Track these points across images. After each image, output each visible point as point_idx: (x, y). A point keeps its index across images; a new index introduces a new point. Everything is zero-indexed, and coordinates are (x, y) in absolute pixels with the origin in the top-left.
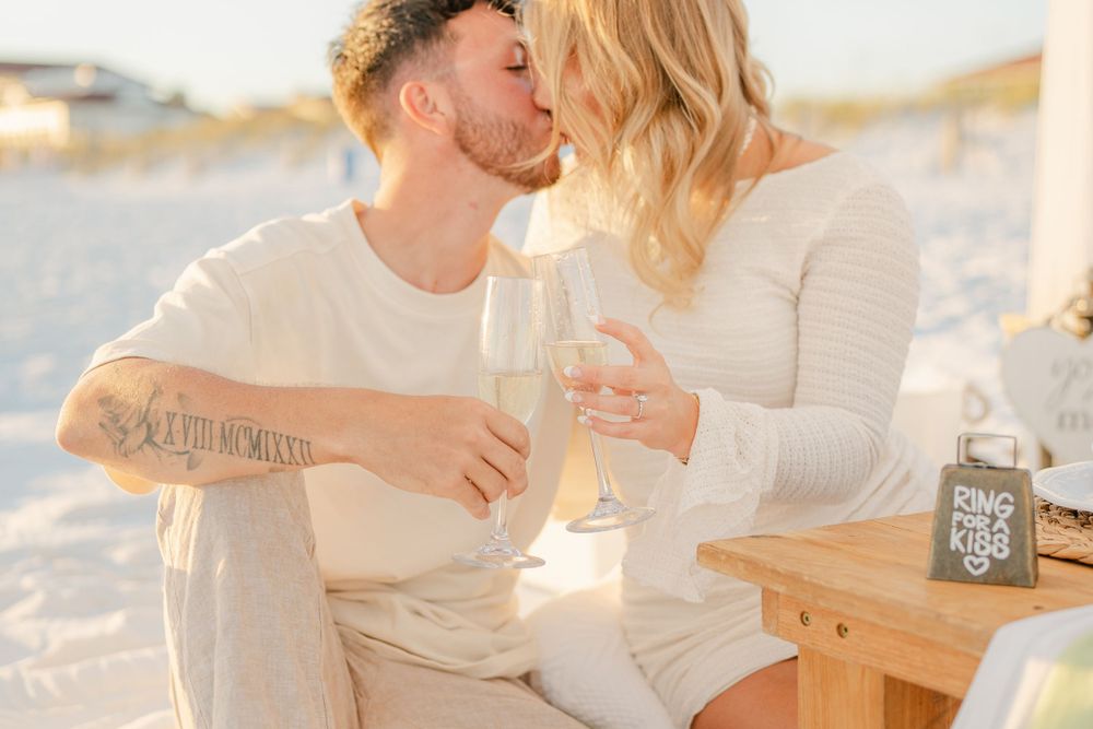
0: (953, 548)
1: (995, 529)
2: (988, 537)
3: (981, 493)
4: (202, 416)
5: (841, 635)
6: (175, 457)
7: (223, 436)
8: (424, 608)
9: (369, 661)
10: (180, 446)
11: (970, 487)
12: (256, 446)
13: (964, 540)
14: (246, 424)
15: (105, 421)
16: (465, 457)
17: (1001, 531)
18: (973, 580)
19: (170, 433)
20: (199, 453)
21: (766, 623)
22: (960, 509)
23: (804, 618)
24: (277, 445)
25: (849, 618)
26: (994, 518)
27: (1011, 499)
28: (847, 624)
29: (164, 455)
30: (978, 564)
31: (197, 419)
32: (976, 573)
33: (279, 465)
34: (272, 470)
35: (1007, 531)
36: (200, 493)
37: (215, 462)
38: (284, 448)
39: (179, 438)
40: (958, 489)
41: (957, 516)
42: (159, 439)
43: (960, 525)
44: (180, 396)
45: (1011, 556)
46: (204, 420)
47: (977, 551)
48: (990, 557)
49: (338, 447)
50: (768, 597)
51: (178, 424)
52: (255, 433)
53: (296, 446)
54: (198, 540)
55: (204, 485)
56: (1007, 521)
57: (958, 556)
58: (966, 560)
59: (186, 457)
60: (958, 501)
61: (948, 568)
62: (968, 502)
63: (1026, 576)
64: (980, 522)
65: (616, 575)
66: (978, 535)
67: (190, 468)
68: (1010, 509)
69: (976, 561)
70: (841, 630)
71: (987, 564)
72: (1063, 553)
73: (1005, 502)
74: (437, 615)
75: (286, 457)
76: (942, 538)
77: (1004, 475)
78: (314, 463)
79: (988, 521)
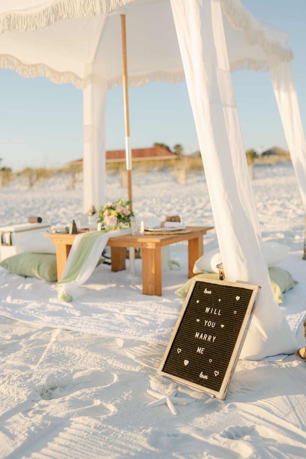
23: (57, 241)
25: (62, 239)
50: (53, 238)
70: (61, 241)
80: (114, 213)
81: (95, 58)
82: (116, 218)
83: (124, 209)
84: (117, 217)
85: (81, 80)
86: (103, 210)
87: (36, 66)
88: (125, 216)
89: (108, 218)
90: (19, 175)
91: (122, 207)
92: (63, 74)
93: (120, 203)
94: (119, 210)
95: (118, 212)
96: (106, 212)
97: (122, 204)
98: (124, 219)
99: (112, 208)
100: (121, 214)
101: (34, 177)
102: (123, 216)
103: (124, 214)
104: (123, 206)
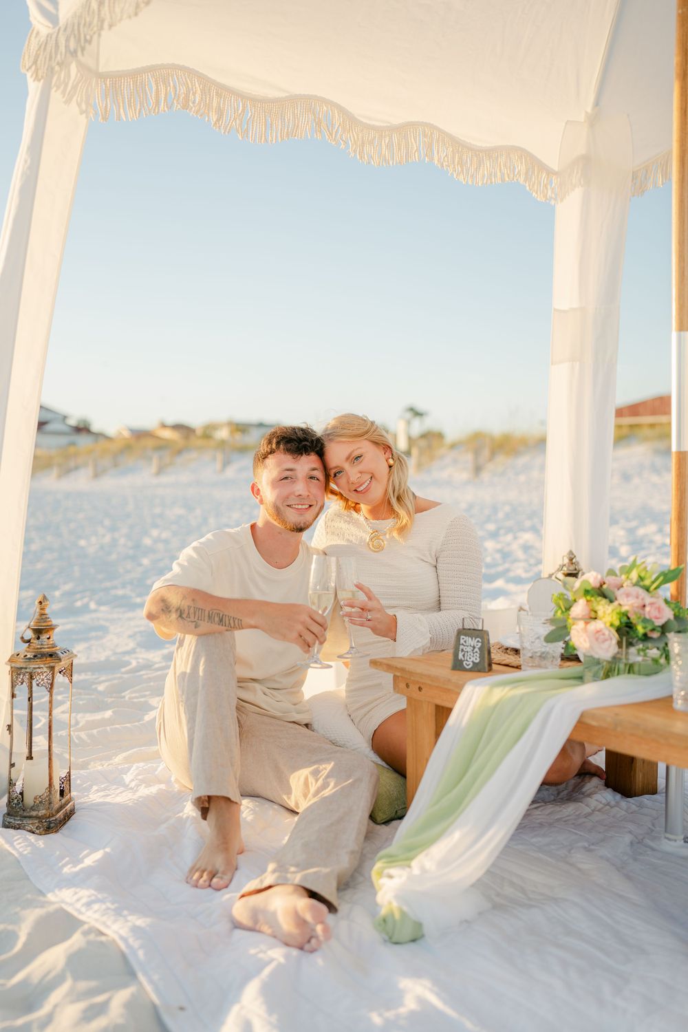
0: (460, 658)
1: (475, 651)
2: (472, 654)
3: (470, 639)
4: (201, 607)
5: (420, 691)
6: (190, 623)
7: (209, 616)
8: (267, 691)
9: (243, 713)
10: (192, 619)
11: (466, 636)
12: (221, 620)
13: (464, 656)
14: (217, 611)
15: (164, 608)
16: (300, 627)
17: (476, 652)
18: (466, 670)
19: (189, 613)
20: (199, 622)
21: (394, 689)
22: (463, 644)
23: (407, 686)
24: (229, 620)
25: (423, 684)
26: (474, 647)
27: (480, 641)
28: (422, 686)
29: (186, 622)
30: (468, 664)
31: (199, 609)
32: (467, 667)
33: (230, 628)
34: (227, 630)
35: (479, 652)
36: (197, 637)
37: (205, 626)
38: (232, 622)
39: (192, 616)
40: (462, 637)
41: (461, 647)
42: (184, 616)
43: (462, 650)
44: (193, 600)
45: (480, 661)
46: (202, 610)
47: (468, 659)
48: (473, 662)
49: (252, 622)
50: (395, 678)
51: (192, 610)
52: (221, 616)
53: (236, 621)
54: (194, 653)
55: (200, 635)
56: (479, 649)
57: (461, 661)
58: (464, 663)
59: (194, 623)
60: (462, 641)
61: (458, 665)
62: (465, 642)
63: (484, 668)
64: (469, 649)
65: (343, 687)
66: (469, 654)
67: (196, 627)
68: (480, 644)
69: (468, 663)
70: (420, 689)
71: (471, 663)
72: (504, 663)
73: (478, 641)
74: (272, 694)
75: (232, 625)
76: (456, 655)
77: (478, 632)
78: (243, 628)
79: (472, 648)
80: (608, 614)
81: (597, 104)
82: (616, 637)
83: (648, 600)
84: (618, 630)
85: (550, 172)
86: (571, 596)
87: (403, 129)
88: (650, 627)
89: (585, 630)
90: (453, 446)
91: (641, 592)
92: (490, 153)
93: (634, 575)
94: (628, 602)
95: (624, 609)
96: (579, 609)
97: (641, 579)
98: (646, 638)
99: (601, 592)
100: (634, 619)
101: (486, 453)
102: (640, 630)
103: (645, 621)
104: (647, 589)
